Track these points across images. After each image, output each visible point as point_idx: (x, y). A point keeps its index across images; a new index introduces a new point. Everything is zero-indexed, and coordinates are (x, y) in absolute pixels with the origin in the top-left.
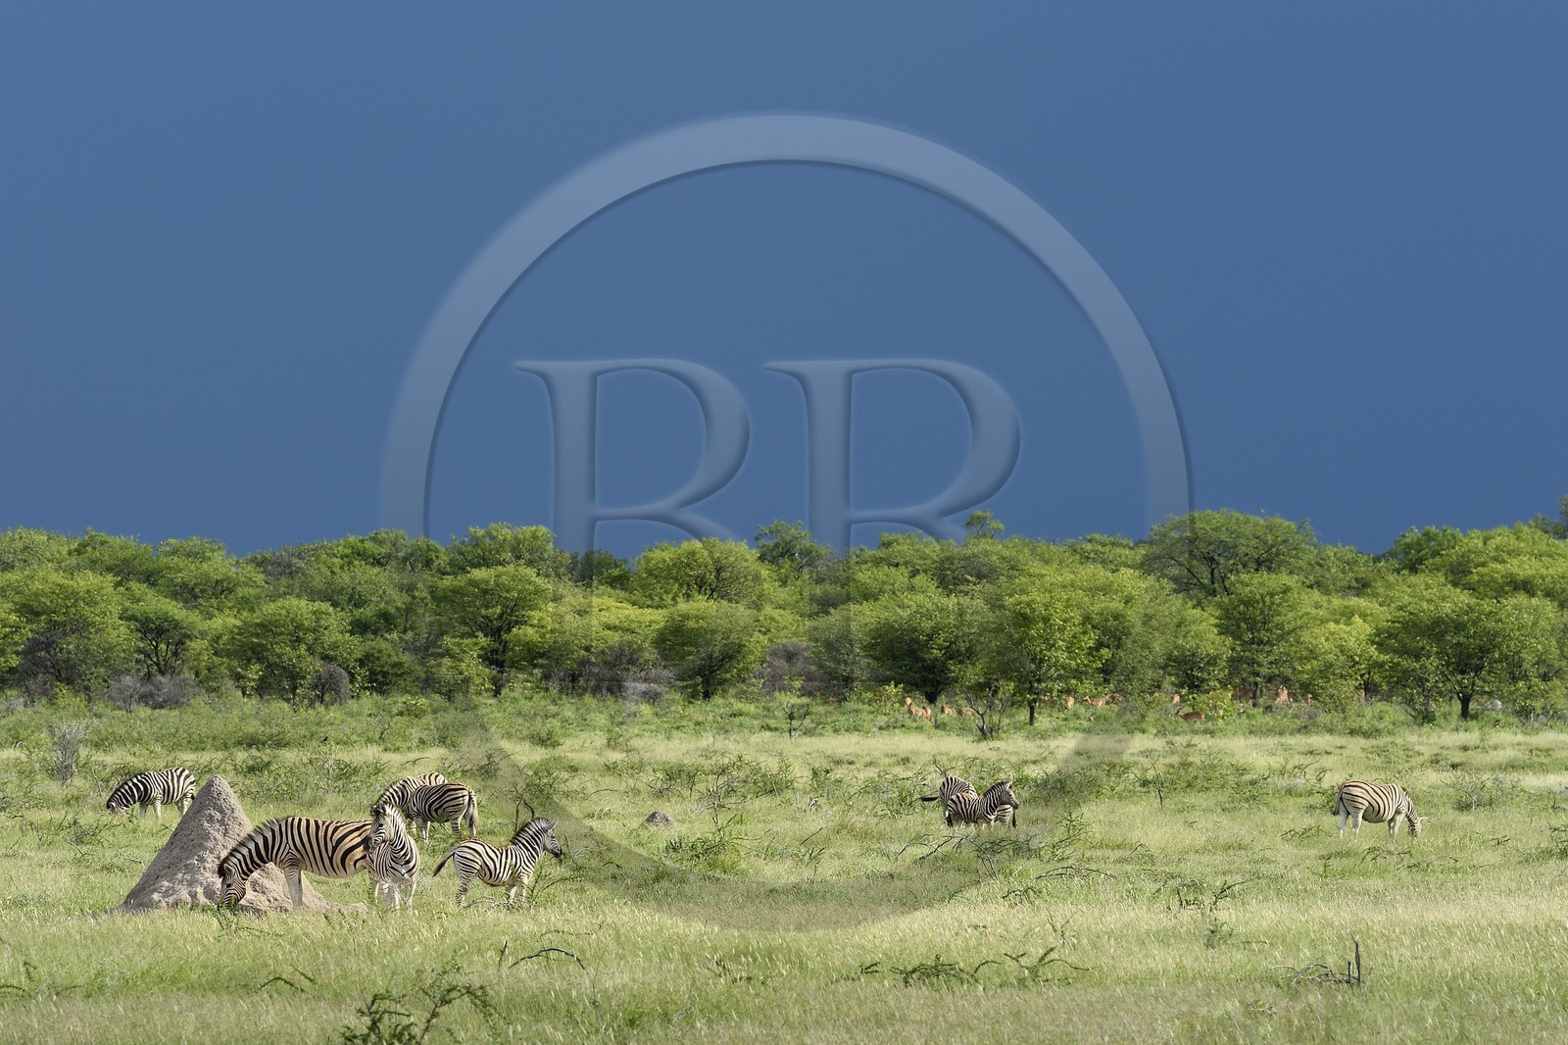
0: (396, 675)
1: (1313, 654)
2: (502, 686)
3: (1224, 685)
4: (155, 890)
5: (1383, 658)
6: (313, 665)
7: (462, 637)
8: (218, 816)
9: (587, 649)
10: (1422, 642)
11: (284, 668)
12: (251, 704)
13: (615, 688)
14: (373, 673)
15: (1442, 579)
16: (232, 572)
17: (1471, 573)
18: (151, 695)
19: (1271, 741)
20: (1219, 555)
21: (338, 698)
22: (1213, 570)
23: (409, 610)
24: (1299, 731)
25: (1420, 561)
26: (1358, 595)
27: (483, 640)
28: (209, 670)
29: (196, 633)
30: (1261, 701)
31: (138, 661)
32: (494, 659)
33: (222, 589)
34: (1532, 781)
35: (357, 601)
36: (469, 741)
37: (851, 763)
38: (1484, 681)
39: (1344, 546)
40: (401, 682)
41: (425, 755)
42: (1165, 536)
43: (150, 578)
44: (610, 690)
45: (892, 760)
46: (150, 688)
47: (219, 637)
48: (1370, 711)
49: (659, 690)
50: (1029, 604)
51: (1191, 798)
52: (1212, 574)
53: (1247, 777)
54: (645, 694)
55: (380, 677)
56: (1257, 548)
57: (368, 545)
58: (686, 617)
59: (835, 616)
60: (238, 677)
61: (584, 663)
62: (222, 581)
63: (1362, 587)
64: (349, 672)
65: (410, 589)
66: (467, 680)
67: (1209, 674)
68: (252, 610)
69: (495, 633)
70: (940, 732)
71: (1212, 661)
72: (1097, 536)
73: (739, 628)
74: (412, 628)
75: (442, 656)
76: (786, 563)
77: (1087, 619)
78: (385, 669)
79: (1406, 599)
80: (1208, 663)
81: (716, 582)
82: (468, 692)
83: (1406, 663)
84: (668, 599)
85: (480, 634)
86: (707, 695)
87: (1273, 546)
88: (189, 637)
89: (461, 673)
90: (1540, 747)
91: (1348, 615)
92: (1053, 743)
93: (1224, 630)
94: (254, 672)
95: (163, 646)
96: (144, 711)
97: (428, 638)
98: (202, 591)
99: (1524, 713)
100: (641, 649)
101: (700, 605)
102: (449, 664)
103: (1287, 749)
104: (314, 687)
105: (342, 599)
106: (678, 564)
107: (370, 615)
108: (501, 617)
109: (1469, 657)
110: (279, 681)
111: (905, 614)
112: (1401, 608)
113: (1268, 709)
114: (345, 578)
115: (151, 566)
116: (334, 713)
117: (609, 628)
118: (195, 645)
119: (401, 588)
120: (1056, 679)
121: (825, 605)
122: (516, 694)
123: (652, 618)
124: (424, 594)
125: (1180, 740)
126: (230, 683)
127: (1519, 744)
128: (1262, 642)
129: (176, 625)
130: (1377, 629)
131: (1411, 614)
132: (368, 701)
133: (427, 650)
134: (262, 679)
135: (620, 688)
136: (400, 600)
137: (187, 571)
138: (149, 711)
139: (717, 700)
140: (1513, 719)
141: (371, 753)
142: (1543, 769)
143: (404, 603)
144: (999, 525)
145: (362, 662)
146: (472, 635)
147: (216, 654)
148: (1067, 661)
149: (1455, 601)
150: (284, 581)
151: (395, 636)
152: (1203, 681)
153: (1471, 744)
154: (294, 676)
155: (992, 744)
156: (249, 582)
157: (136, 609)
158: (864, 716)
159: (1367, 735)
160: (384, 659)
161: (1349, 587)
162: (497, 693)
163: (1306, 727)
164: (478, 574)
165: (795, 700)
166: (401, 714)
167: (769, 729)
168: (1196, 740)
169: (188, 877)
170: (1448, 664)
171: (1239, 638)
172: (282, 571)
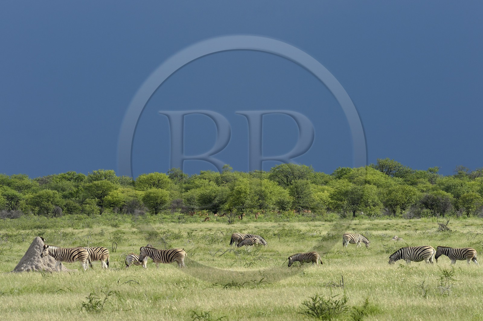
0: (74, 209)
1: (314, 201)
2: (102, 212)
3: (291, 209)
4: (22, 267)
5: (333, 201)
6: (53, 207)
7: (92, 199)
8: (38, 247)
9: (124, 202)
10: (343, 197)
11: (45, 208)
12: (36, 217)
13: (132, 212)
14: (68, 208)
15: (347, 181)
16: (30, 183)
17: (354, 179)
18: (10, 215)
19: (305, 223)
20: (289, 175)
21: (59, 215)
22: (287, 179)
23: (77, 192)
24: (312, 221)
25: (341, 176)
26: (325, 185)
27: (97, 200)
28: (25, 208)
29: (21, 199)
30: (301, 213)
31: (6, 206)
32: (99, 204)
33: (28, 187)
34: (375, 233)
35: (63, 190)
36: (95, 226)
37: (196, 231)
38: (359, 207)
39: (321, 172)
40: (76, 211)
41: (84, 230)
42: (275, 170)
43: (9, 185)
44: (131, 212)
45: (207, 230)
46: (10, 213)
47: (28, 200)
48: (330, 215)
49: (144, 212)
50: (240, 188)
51: (287, 239)
52: (287, 180)
53: (301, 233)
54: (140, 213)
55: (70, 210)
56: (299, 173)
57: (67, 175)
58: (150, 193)
59: (189, 193)
60: (33, 210)
61: (124, 205)
62: (28, 185)
63: (326, 183)
64: (62, 209)
65: (77, 187)
66: (93, 210)
67: (287, 206)
68: (36, 193)
69: (100, 198)
70: (218, 222)
71: (288, 203)
72: (257, 171)
73: (164, 196)
74: (78, 197)
75: (86, 204)
76: (176, 179)
77: (255, 192)
78: (72, 208)
79: (338, 186)
80: (287, 203)
81: (158, 184)
82: (93, 213)
83: (339, 202)
84: (145, 188)
85: (96, 198)
86: (156, 213)
87: (303, 173)
88: (20, 200)
89: (91, 208)
90: (375, 224)
91: (323, 191)
92: (248, 225)
93: (291, 195)
94: (37, 209)
95: (13, 202)
96: (9, 220)
97: (82, 199)
98: (23, 188)
99: (369, 215)
100: (139, 201)
101: (154, 190)
102: (88, 206)
103: (309, 225)
104: (53, 213)
105: (60, 189)
106: (148, 179)
107: (67, 193)
108: (101, 194)
109: (355, 200)
110: (43, 211)
111: (208, 191)
112: (337, 188)
113: (303, 215)
114: (60, 184)
115: (9, 181)
116: (58, 219)
117: (130, 196)
118: (21, 202)
119: (75, 186)
120: (248, 208)
121: (187, 189)
122: (106, 214)
123: (141, 194)
124: (81, 188)
125: (281, 223)
126: (31, 212)
127: (369, 223)
128: (301, 198)
129: (16, 196)
130: (331, 194)
131: (339, 190)
132: (67, 216)
133: (82, 203)
134: (39, 211)
135: (133, 211)
136: (75, 189)
137: (19, 183)
138: (10, 220)
139: (159, 215)
140: (367, 217)
141: (70, 230)
142: (376, 229)
143: (76, 190)
144: (231, 168)
145: (65, 206)
146: (94, 198)
147: (27, 204)
148: (251, 203)
149: (351, 186)
150: (44, 185)
151: (74, 199)
152: (286, 208)
153: (357, 223)
154: (47, 210)
155: (232, 225)
156: (36, 186)
157: (6, 193)
158: (198, 218)
159: (330, 221)
160: (71, 205)
161: (323, 183)
162: (101, 214)
163: (313, 219)
164: (96, 182)
165: (179, 214)
166: (76, 219)
167: (173, 222)
168: (286, 223)
169: (31, 263)
170: (350, 203)
171: (295, 196)
172: (43, 182)
